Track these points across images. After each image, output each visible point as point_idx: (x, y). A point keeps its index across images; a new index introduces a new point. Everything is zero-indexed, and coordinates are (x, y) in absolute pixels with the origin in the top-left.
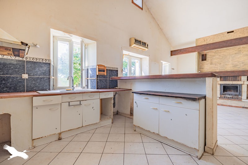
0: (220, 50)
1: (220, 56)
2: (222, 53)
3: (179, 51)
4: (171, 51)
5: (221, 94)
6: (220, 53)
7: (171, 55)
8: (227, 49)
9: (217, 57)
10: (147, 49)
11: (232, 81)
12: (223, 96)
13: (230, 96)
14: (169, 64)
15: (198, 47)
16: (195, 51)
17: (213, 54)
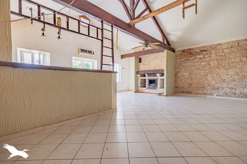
0: (148, 56)
1: (148, 60)
2: (149, 58)
3: (125, 55)
4: (121, 55)
5: (148, 86)
6: (148, 57)
7: (121, 58)
8: (151, 55)
9: (146, 60)
10: (93, 56)
11: (153, 76)
12: (149, 87)
13: (152, 87)
14: (119, 65)
15: (135, 53)
16: (133, 56)
17: (144, 58)
